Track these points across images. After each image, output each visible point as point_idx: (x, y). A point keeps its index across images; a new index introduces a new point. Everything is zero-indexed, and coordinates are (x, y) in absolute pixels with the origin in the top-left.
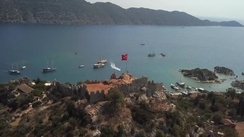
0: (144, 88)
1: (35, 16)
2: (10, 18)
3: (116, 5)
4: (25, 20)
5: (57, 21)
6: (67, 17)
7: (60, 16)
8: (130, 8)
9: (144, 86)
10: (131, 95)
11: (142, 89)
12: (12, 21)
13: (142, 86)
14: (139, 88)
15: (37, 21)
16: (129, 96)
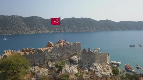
0: (75, 57)
1: (69, 29)
2: (58, 31)
3: (112, 21)
4: (64, 31)
5: (79, 31)
6: (84, 28)
7: (81, 28)
8: (120, 22)
9: (75, 54)
10: (50, 66)
11: (72, 58)
12: (58, 32)
13: (71, 54)
14: (66, 56)
15: (70, 31)
16: (48, 67)
